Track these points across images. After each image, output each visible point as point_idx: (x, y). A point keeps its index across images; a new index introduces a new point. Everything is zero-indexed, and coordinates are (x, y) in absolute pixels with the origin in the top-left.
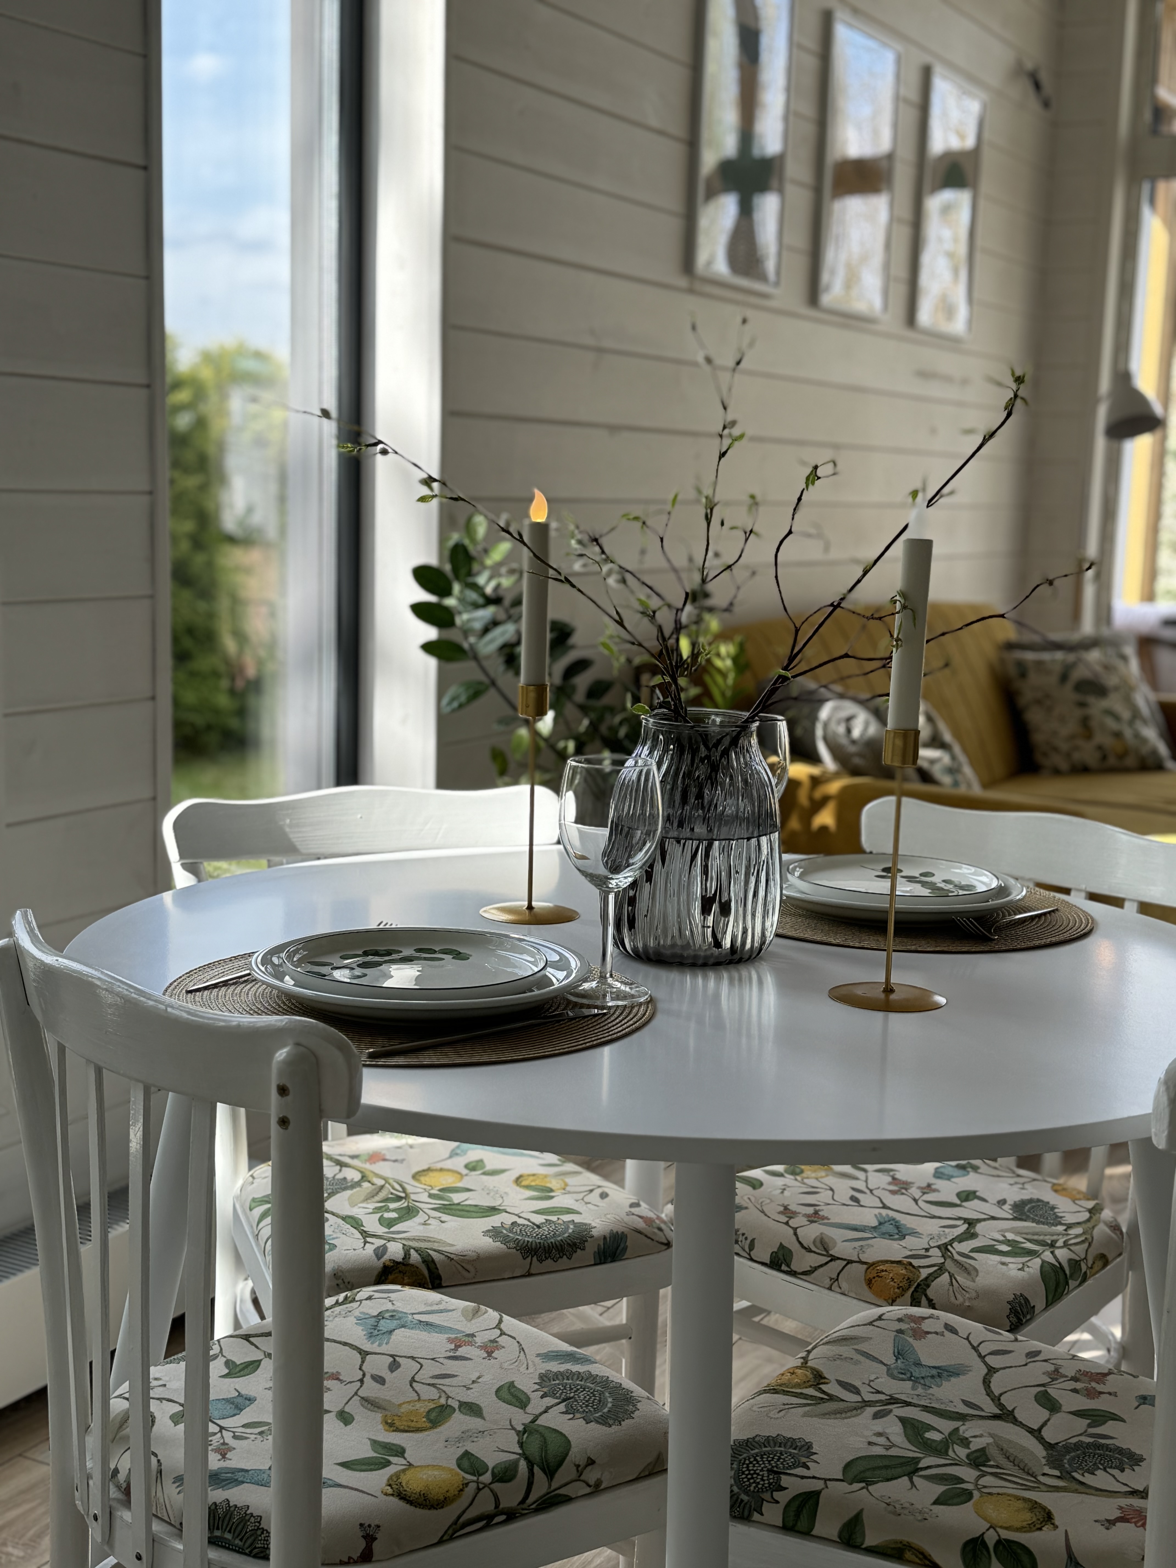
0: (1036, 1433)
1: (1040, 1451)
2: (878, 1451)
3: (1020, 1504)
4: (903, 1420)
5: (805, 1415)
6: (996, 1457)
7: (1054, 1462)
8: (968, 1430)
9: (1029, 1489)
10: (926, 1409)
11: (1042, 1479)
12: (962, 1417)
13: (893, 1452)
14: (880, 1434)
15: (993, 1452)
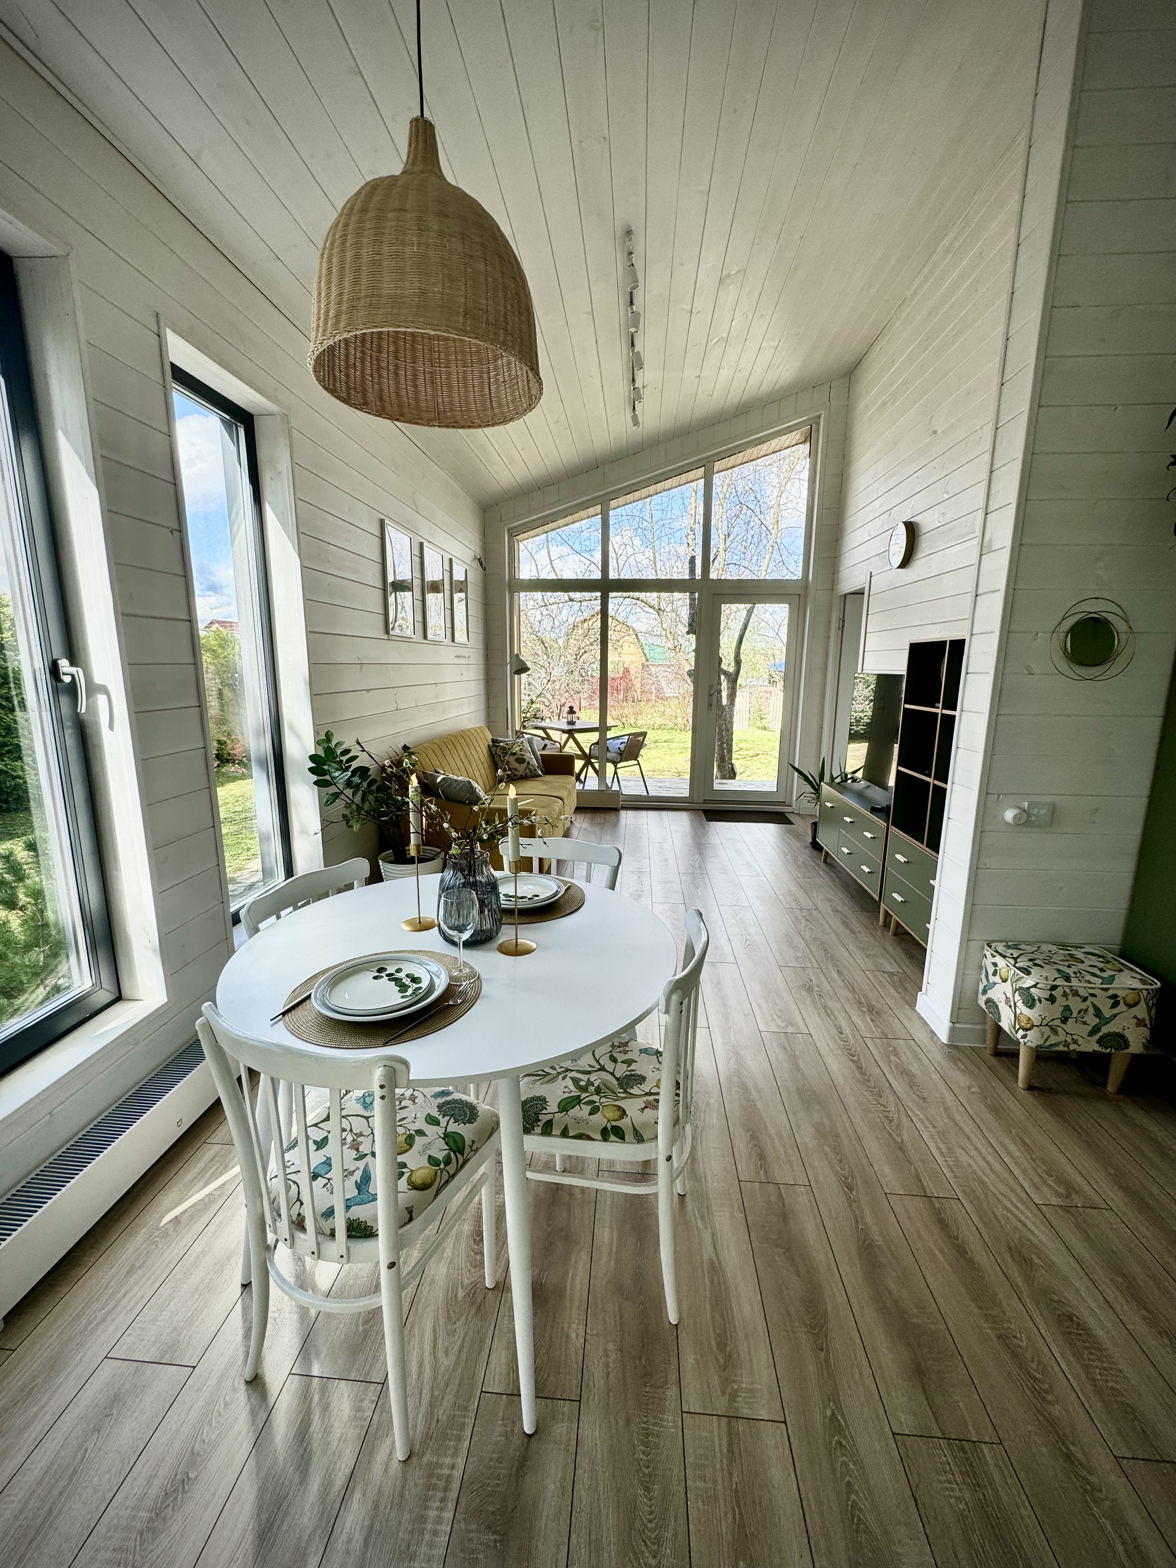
0: (612, 1074)
1: (616, 1083)
2: (567, 1095)
3: (614, 1108)
4: (572, 1078)
5: (542, 1084)
6: (604, 1089)
7: (621, 1086)
8: (593, 1077)
9: (615, 1100)
10: (578, 1071)
11: (619, 1095)
12: (589, 1073)
13: (572, 1094)
14: (566, 1087)
15: (602, 1086)
